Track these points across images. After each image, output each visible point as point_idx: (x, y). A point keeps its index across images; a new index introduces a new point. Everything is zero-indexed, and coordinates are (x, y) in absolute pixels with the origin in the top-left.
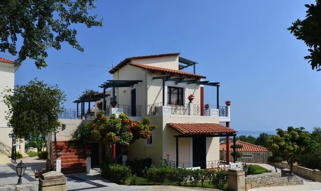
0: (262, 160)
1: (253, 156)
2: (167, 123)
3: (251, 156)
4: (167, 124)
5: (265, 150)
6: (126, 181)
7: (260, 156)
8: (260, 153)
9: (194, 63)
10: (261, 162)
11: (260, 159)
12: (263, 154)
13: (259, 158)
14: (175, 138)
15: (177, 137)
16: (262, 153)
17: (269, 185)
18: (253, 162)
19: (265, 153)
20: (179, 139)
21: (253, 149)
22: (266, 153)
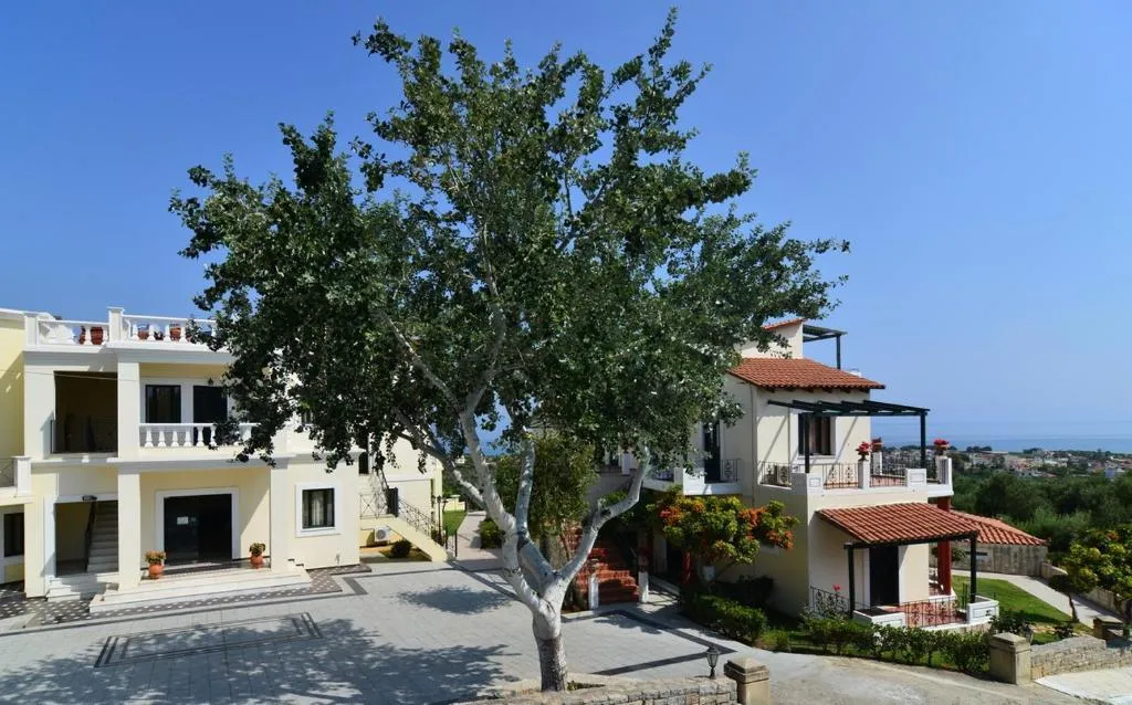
0: (1015, 567)
1: (990, 553)
2: (818, 510)
3: (985, 554)
4: (817, 513)
5: (1024, 541)
6: (759, 640)
7: (1012, 554)
8: (1009, 549)
9: (838, 335)
10: (1014, 570)
11: (1010, 563)
12: (1021, 550)
13: (1010, 560)
14: (846, 552)
15: (850, 549)
16: (1015, 549)
17: (1079, 668)
18: (989, 569)
19: (1024, 548)
20: (855, 551)
21: (989, 535)
22: (1028, 551)
